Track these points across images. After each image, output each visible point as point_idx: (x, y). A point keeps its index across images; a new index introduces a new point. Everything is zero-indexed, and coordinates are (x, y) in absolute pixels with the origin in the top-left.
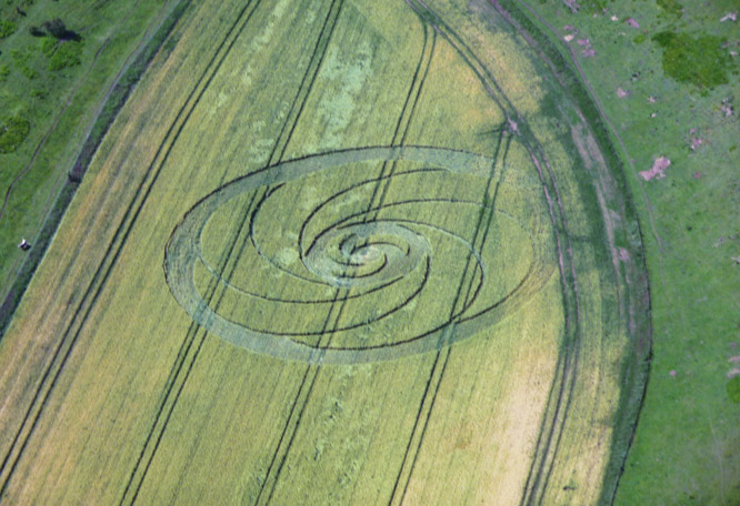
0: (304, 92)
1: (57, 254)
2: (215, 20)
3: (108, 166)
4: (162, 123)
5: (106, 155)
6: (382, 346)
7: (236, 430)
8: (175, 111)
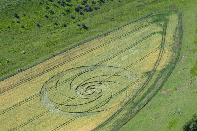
0: (121, 52)
1: (32, 70)
2: (121, 33)
3: (65, 55)
4: (86, 50)
5: (66, 53)
6: (67, 112)
7: (15, 120)
8: (91, 49)
